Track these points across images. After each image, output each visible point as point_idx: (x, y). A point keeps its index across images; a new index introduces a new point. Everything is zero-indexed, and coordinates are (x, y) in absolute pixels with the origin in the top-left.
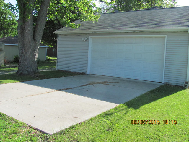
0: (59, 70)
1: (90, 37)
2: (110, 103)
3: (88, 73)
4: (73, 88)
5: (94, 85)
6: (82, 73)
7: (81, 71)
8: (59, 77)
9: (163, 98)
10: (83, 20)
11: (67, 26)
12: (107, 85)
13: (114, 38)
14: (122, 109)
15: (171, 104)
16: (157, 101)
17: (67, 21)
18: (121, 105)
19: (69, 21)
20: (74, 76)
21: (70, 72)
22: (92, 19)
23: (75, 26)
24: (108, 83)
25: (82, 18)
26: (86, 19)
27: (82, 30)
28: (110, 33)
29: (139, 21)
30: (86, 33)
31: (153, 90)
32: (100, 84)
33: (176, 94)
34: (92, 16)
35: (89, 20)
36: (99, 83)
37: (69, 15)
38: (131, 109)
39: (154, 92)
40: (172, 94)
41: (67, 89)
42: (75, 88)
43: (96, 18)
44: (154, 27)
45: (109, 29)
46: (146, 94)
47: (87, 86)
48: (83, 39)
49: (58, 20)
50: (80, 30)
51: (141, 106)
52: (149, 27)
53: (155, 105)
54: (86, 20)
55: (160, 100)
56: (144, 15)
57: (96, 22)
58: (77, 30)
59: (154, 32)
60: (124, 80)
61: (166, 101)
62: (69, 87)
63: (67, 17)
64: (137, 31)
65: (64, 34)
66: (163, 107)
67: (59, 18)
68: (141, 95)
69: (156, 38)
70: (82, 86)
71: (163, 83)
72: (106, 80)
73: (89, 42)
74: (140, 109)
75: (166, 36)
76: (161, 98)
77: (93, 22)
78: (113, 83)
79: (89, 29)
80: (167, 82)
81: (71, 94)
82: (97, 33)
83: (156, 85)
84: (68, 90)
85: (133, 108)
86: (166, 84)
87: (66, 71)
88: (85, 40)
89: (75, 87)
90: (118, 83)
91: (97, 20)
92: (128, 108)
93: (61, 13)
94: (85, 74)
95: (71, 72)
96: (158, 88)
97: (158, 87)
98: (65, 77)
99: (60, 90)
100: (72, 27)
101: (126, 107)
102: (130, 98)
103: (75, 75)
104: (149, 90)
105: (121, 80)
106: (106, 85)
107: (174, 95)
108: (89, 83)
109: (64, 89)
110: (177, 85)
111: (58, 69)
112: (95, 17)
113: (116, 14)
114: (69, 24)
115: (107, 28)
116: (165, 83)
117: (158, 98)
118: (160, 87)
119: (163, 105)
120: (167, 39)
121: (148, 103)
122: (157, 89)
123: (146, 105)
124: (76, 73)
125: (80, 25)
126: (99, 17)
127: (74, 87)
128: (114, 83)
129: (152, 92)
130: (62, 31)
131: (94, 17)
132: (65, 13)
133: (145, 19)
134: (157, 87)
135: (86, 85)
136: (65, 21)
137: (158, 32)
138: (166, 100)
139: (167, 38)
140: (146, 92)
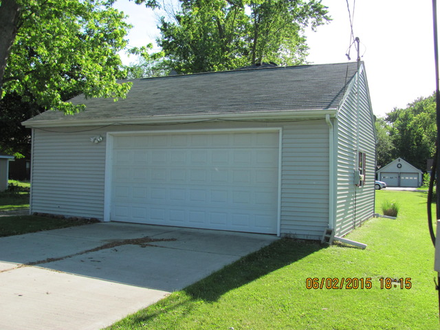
0: (36, 214)
1: (108, 133)
2: (150, 290)
3: (107, 218)
4: (66, 257)
5: (116, 248)
6: (92, 219)
7: (89, 215)
8: (35, 231)
9: (275, 272)
10: (91, 96)
11: (52, 109)
12: (147, 248)
13: (165, 135)
14: (177, 302)
15: (292, 284)
16: (262, 279)
17: (53, 96)
18: (176, 294)
19: (59, 96)
20: (72, 228)
21: (63, 217)
22: (113, 94)
23: (72, 110)
24: (151, 240)
25: (89, 89)
26: (99, 91)
27: (89, 118)
28: (155, 124)
29: (220, 95)
30: (99, 126)
31: (255, 253)
32: (132, 245)
33: (305, 259)
34: (114, 86)
35: (106, 95)
36: (128, 242)
37: (58, 82)
38: (198, 302)
39: (257, 258)
40: (296, 260)
41: (49, 260)
42: (69, 257)
43: (122, 90)
44: (254, 110)
45: (153, 114)
46: (237, 264)
47: (100, 251)
48: (92, 140)
49: (30, 95)
50: (85, 118)
51: (222, 294)
52: (242, 110)
53: (257, 290)
54: (98, 96)
55: (268, 276)
56: (232, 83)
57: (121, 100)
58: (79, 118)
59: (256, 121)
60: (189, 233)
61: (282, 278)
62: (54, 257)
63: (53, 87)
64: (215, 119)
65: (47, 128)
66: (273, 293)
67: (34, 90)
68: (225, 267)
69: (258, 133)
70: (87, 252)
71: (278, 235)
72: (146, 235)
73: (105, 145)
74: (220, 300)
75: (280, 129)
76: (272, 271)
77: (115, 100)
78: (162, 240)
79: (107, 116)
80: (287, 234)
81: (57, 272)
82: (124, 125)
83: (263, 240)
84: (51, 263)
85: (203, 299)
86: (286, 238)
87: (53, 216)
88: (96, 142)
89: (69, 254)
90: (176, 240)
91: (124, 95)
92: (191, 300)
93: (38, 79)
94: (99, 222)
95: (66, 217)
96: (266, 247)
97: (267, 244)
98: (48, 232)
99: (31, 264)
100: (66, 111)
101: (187, 298)
102: (199, 276)
103: (73, 225)
104: (245, 254)
105: (183, 233)
106: (143, 246)
107: (300, 263)
108: (106, 243)
109: (43, 262)
110: (309, 238)
111: (34, 211)
112: (120, 87)
113: (169, 80)
114: (57, 104)
115: (148, 113)
116: (283, 235)
117: (265, 273)
118: (271, 244)
119: (273, 288)
120: (282, 136)
121: (240, 285)
122: (262, 251)
123: (236, 290)
124: (77, 219)
125: (83, 107)
126: (130, 87)
127: (67, 255)
128: (165, 240)
129: (251, 258)
130: (43, 119)
131: (117, 88)
132: (48, 79)
133: (234, 92)
134: (263, 247)
135: (97, 249)
136: (48, 97)
137: (262, 121)
138: (283, 276)
139: (283, 134)
140: (236, 258)
